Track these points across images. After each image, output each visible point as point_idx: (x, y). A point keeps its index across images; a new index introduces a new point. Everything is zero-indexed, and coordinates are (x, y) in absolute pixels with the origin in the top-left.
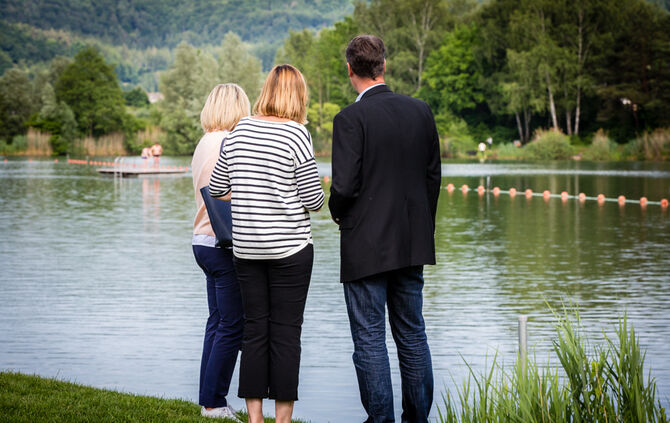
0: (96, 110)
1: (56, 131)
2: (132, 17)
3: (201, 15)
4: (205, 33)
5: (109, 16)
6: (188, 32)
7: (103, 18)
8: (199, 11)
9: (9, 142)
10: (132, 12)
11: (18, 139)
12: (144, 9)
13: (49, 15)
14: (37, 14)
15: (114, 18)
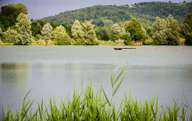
0: (135, 34)
1: (125, 39)
2: (164, 12)
3: (181, 11)
4: (182, 15)
5: (159, 12)
6: (178, 15)
7: (157, 12)
8: (181, 10)
9: (114, 42)
10: (164, 11)
11: (116, 41)
12: (167, 10)
13: (144, 12)
14: (141, 12)
15: (160, 12)
